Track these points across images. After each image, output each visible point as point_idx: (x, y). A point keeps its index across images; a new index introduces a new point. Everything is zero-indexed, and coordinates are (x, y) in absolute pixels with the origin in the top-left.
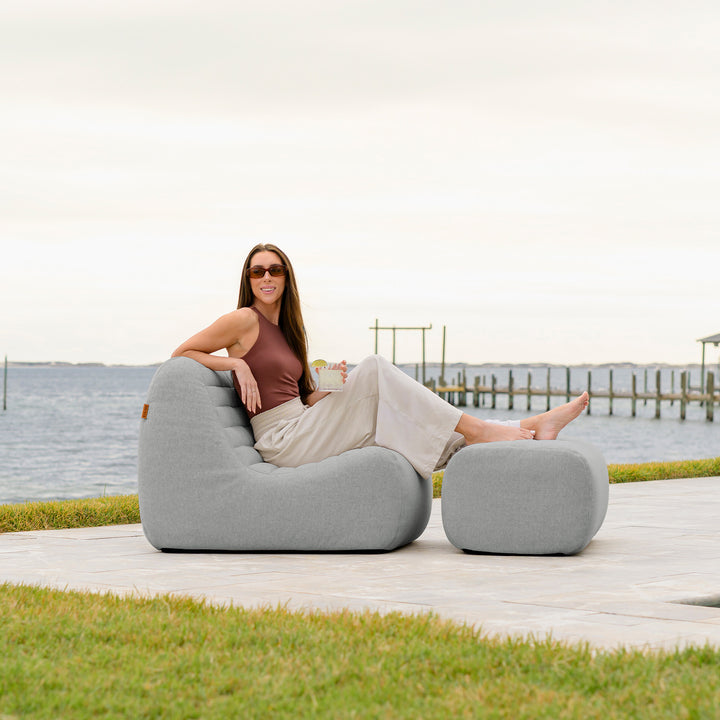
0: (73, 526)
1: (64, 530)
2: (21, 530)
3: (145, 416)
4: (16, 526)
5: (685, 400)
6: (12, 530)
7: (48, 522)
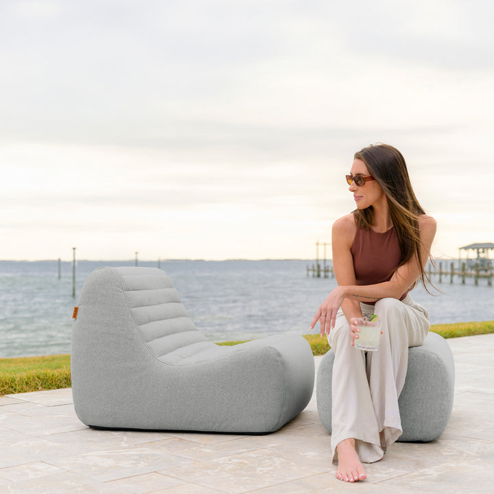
0: (61, 387)
1: (54, 390)
2: (20, 392)
3: (75, 316)
4: (15, 390)
5: (452, 274)
6: (12, 393)
7: (42, 385)
